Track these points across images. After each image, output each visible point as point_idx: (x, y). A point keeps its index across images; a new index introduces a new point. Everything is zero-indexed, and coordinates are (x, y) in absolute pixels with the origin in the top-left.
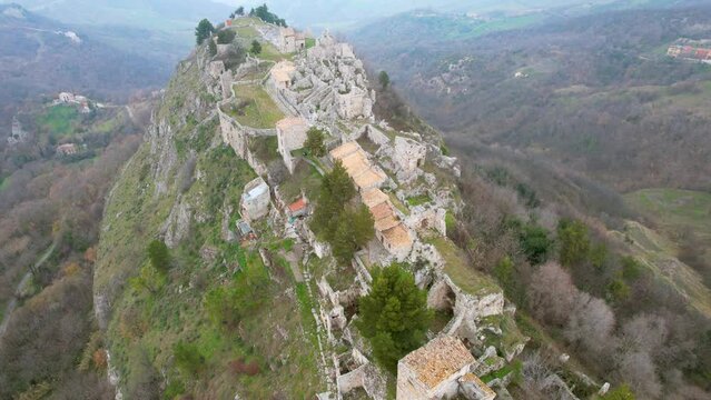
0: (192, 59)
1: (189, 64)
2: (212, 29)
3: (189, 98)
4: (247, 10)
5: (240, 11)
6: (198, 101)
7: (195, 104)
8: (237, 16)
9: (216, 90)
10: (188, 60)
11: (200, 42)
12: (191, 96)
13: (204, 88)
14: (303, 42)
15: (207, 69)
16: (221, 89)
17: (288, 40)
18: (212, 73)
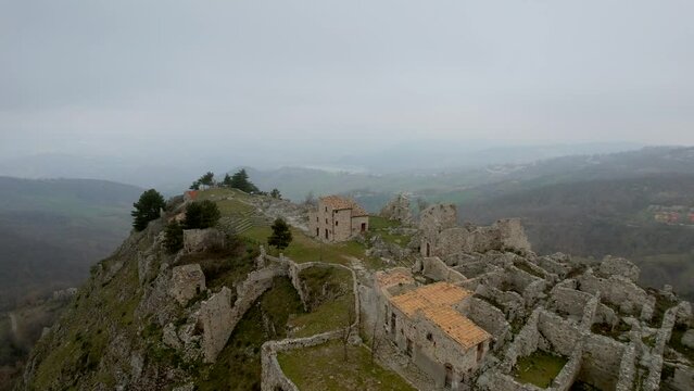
0: (126, 255)
1: (119, 265)
2: (164, 206)
3: (112, 350)
4: (219, 178)
5: (207, 179)
6: (136, 363)
7: (127, 370)
8: (201, 187)
9: (187, 334)
10: (115, 258)
11: (140, 225)
12: (119, 345)
13: (155, 329)
14: (366, 220)
15: (161, 281)
16: (199, 331)
17: (338, 217)
18: (174, 291)
